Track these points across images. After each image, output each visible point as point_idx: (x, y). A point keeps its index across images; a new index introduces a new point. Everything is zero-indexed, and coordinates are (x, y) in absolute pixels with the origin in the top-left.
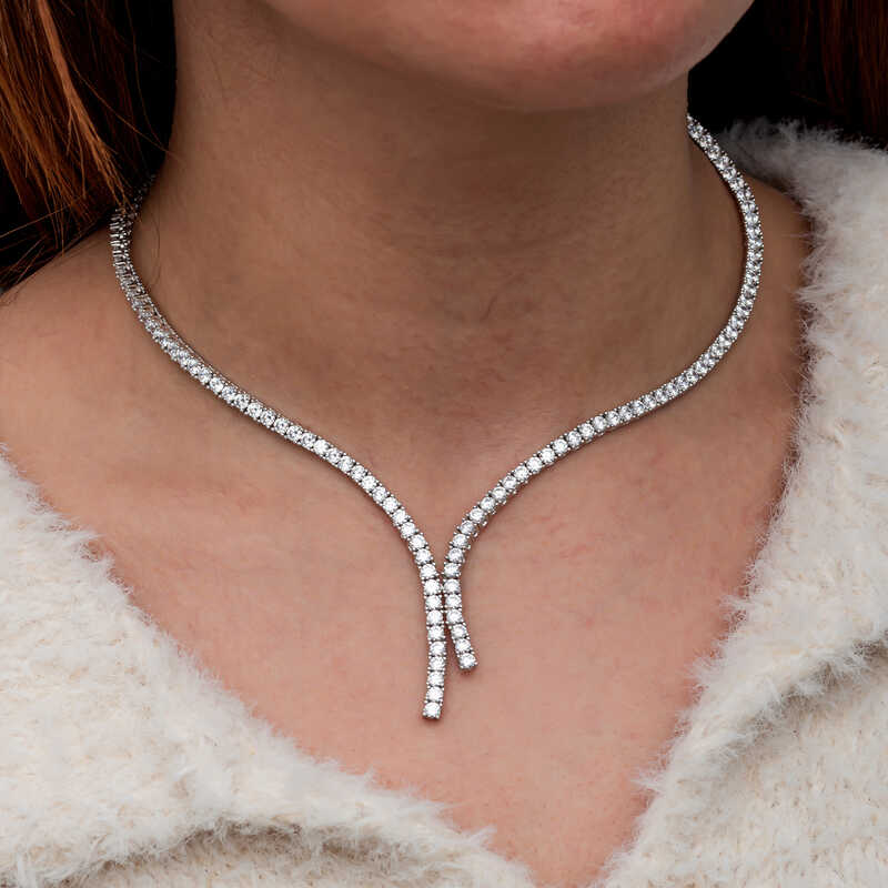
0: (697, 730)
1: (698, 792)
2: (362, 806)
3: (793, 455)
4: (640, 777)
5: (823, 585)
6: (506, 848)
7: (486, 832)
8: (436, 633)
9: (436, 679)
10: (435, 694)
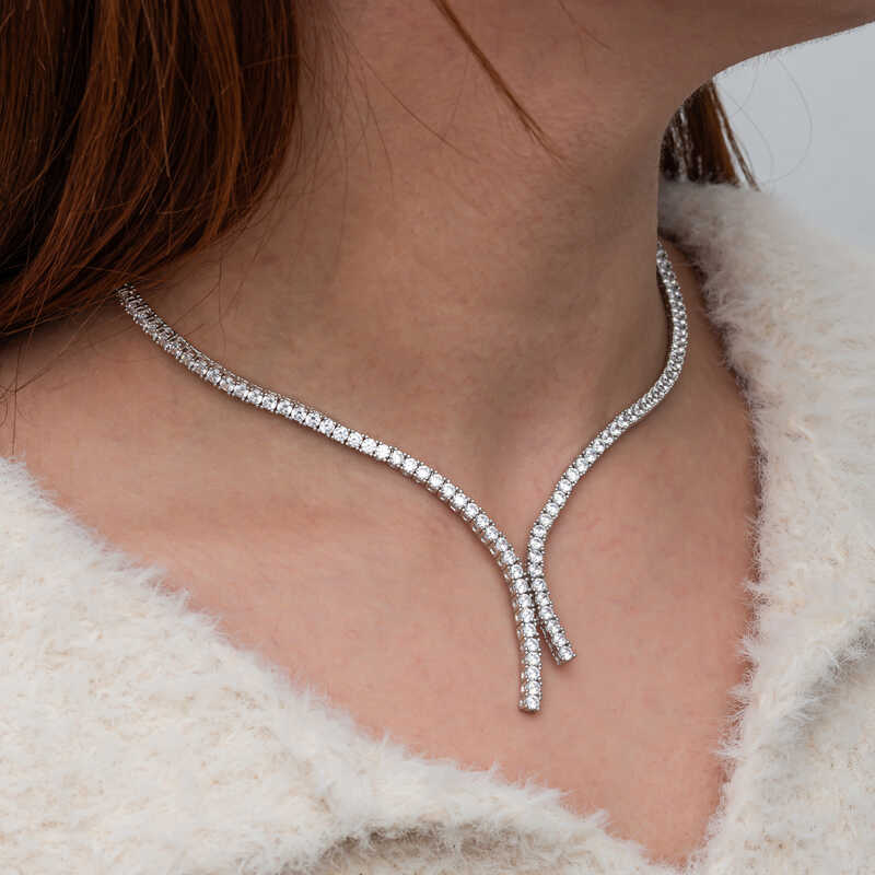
0: (764, 700)
1: (777, 756)
2: (496, 799)
4: (723, 748)
5: (834, 563)
6: (618, 829)
7: (600, 815)
8: (529, 631)
9: (533, 673)
10: (533, 689)
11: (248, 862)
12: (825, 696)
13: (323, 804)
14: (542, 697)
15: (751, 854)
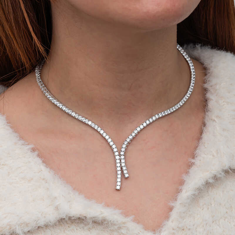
0: (184, 191)
1: (184, 206)
2: (101, 212)
3: (204, 124)
5: (213, 156)
6: (137, 221)
7: (132, 217)
8: (119, 169)
9: (119, 180)
10: (119, 184)
11: (37, 221)
12: (200, 191)
13: (57, 208)
14: (121, 186)
15: (173, 231)
